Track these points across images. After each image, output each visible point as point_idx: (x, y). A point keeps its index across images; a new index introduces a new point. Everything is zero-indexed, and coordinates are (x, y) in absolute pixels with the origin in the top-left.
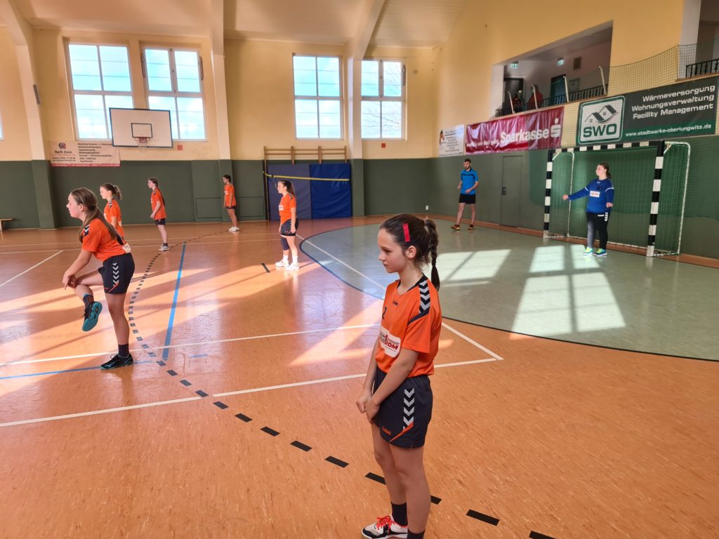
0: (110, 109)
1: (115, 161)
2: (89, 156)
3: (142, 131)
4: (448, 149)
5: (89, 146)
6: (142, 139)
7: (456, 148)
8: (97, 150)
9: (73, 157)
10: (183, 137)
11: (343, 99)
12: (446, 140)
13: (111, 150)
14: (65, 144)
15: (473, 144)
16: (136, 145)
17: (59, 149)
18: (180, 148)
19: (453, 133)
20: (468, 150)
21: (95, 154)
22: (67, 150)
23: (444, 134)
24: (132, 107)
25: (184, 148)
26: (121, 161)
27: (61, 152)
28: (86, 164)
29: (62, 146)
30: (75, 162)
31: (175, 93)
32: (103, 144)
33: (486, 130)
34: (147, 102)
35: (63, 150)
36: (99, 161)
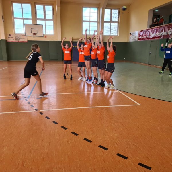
0: (25, 24)
1: (26, 41)
2: (18, 39)
3: (34, 31)
4: (132, 39)
5: (18, 35)
6: (34, 34)
7: (135, 38)
8: (21, 37)
9: (13, 39)
10: (47, 33)
11: (98, 22)
12: (132, 36)
13: (25, 37)
15: (141, 37)
16: (32, 35)
17: (9, 36)
18: (46, 37)
19: (134, 34)
20: (139, 39)
22: (12, 37)
23: (131, 34)
24: (32, 24)
25: (47, 37)
26: (28, 41)
28: (17, 41)
29: (10, 35)
31: (45, 19)
32: (22, 35)
33: (145, 32)
34: (36, 22)
36: (21, 40)
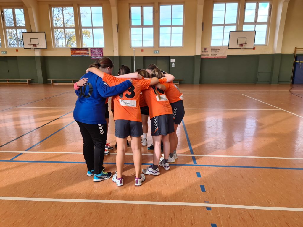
0: (230, 32)
1: (225, 56)
2: (215, 53)
3: (242, 41)
5: (215, 49)
6: (241, 45)
8: (218, 51)
9: (208, 54)
13: (224, 51)
14: (206, 48)
16: (237, 47)
21: (217, 52)
22: (207, 51)
26: (227, 56)
27: (204, 52)
28: (213, 57)
30: (208, 56)
32: (221, 48)
35: (205, 51)
36: (218, 55)
